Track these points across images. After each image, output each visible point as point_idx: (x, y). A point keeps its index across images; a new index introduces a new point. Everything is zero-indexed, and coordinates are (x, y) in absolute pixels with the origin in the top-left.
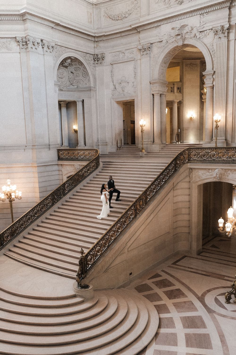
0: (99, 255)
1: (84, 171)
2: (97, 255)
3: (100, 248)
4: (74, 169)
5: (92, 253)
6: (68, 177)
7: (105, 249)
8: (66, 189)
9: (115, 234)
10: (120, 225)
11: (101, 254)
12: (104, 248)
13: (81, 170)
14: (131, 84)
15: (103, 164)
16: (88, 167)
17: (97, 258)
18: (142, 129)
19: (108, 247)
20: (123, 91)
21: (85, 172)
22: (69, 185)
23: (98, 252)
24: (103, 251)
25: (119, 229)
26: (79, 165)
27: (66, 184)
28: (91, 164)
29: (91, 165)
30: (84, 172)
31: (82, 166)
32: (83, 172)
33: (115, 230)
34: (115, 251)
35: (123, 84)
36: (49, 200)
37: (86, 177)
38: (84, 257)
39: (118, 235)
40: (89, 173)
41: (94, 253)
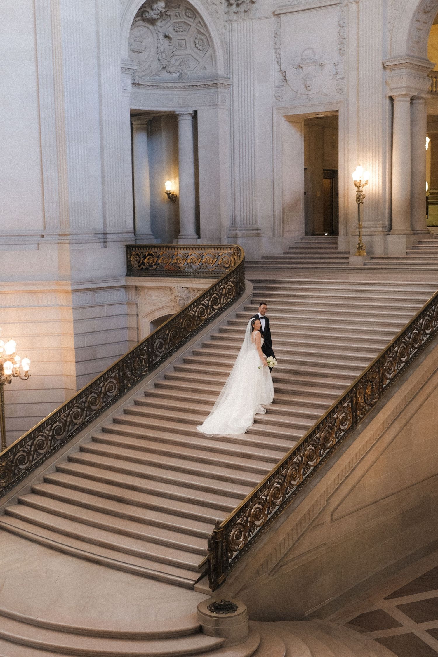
0: (259, 526)
1: (204, 305)
2: (253, 526)
3: (260, 507)
4: (171, 300)
5: (241, 519)
6: (155, 323)
7: (275, 510)
8: (157, 352)
9: (302, 473)
10: (313, 448)
11: (264, 525)
12: (273, 508)
13: (196, 301)
14: (329, 68)
15: (255, 288)
16: (215, 295)
17: (254, 533)
18: (359, 192)
19: (282, 505)
20: (307, 87)
21: (207, 307)
22: (163, 343)
23: (257, 518)
24: (269, 516)
25: (312, 460)
26: (187, 288)
27: (158, 338)
28: (222, 286)
29: (222, 289)
30: (204, 308)
31: (196, 292)
32: (201, 306)
33: (302, 461)
34: (299, 518)
35: (308, 69)
36: (112, 380)
37: (208, 321)
38: (221, 528)
39: (307, 475)
40: (216, 311)
41: (245, 519)
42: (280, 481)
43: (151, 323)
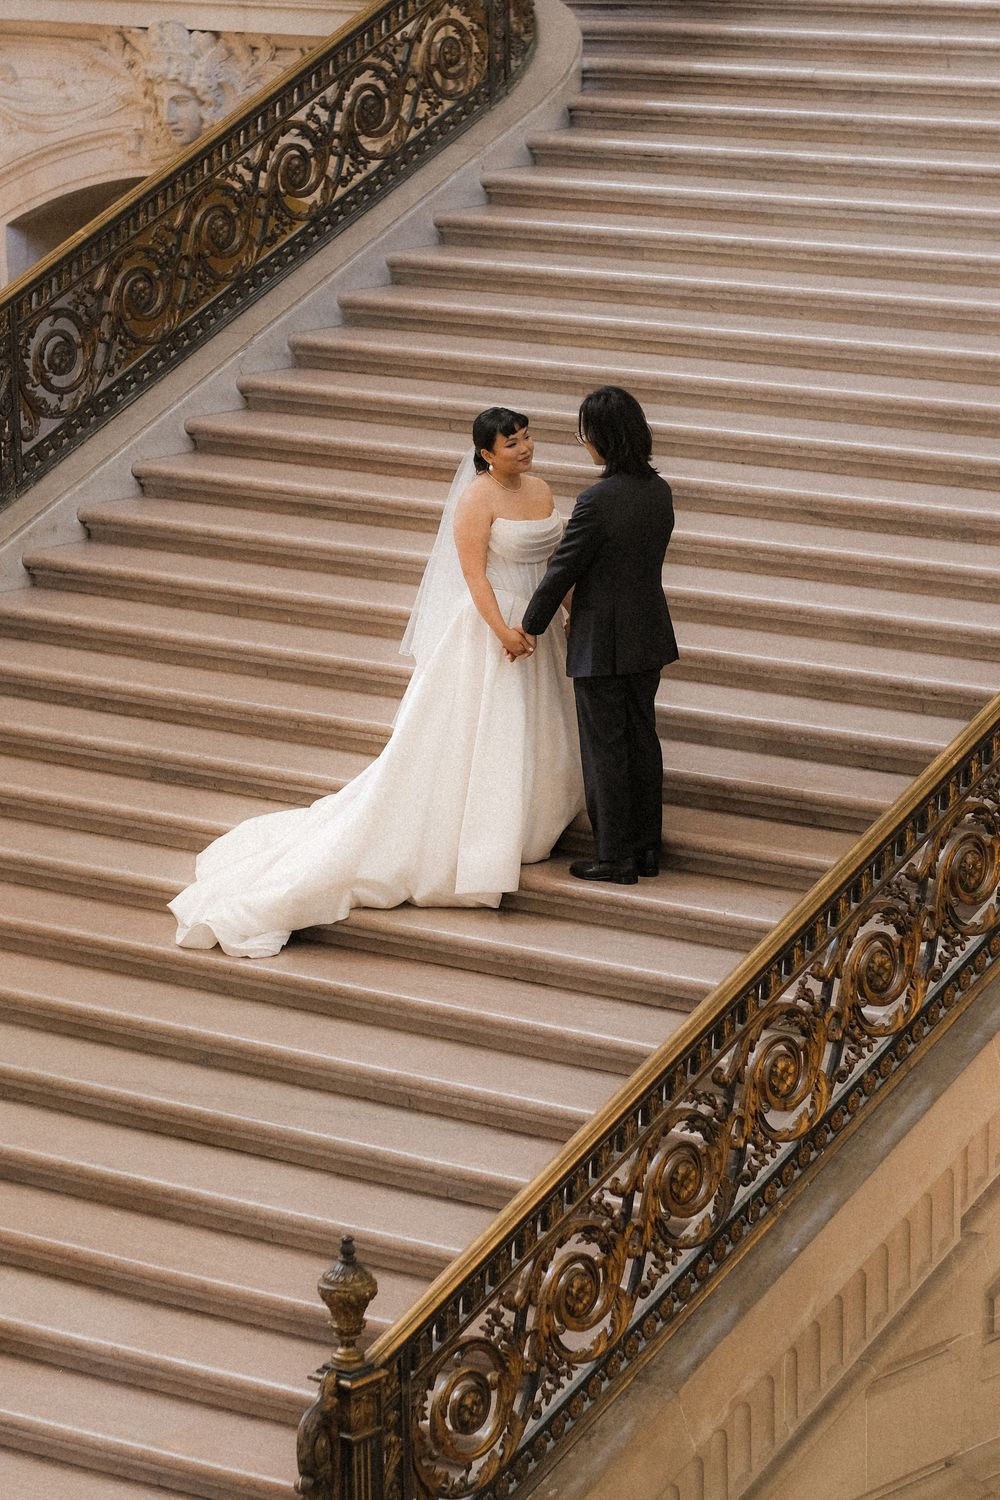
0: (585, 1357)
1: (305, 131)
2: (553, 1359)
3: (593, 1251)
4: (128, 102)
5: (483, 1318)
6: (37, 226)
7: (674, 1271)
8: (41, 392)
9: (824, 1066)
10: (891, 931)
11: (610, 1353)
12: (661, 1259)
13: (263, 108)
15: (593, 40)
16: (366, 78)
17: (559, 1397)
19: (716, 1244)
21: (321, 139)
22: (77, 339)
23: (572, 1312)
24: (641, 1305)
25: (881, 997)
26: (217, 34)
27: (47, 311)
28: (410, 29)
29: (411, 42)
30: (308, 146)
31: (264, 54)
32: (291, 139)
33: (826, 1002)
34: (806, 1317)
37: (329, 222)
38: (370, 1368)
39: (853, 1078)
40: (374, 164)
41: (509, 1317)
42: (704, 1109)
43: (13, 225)
